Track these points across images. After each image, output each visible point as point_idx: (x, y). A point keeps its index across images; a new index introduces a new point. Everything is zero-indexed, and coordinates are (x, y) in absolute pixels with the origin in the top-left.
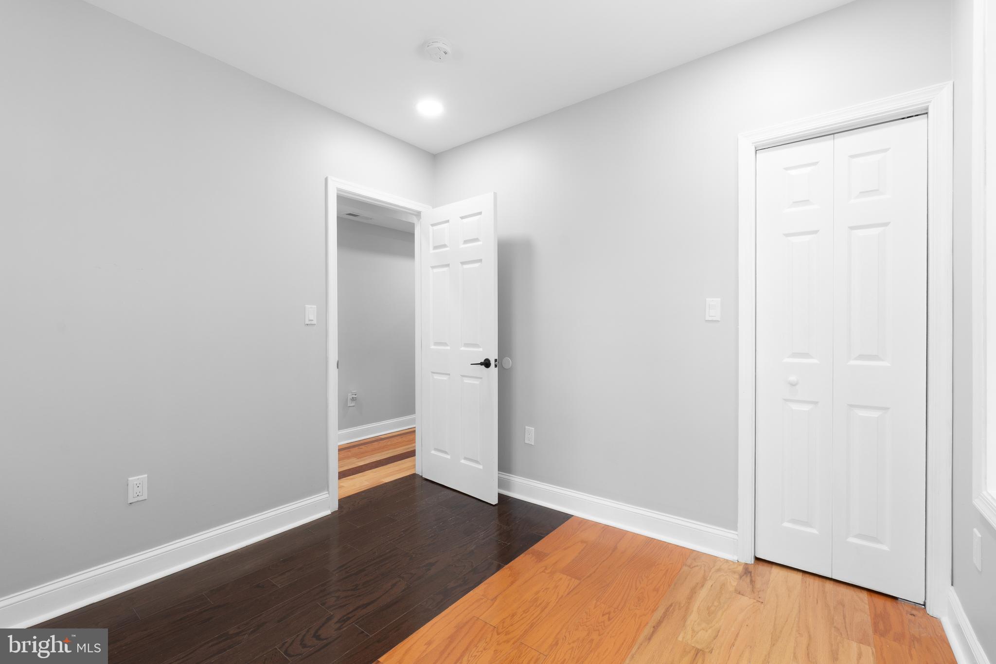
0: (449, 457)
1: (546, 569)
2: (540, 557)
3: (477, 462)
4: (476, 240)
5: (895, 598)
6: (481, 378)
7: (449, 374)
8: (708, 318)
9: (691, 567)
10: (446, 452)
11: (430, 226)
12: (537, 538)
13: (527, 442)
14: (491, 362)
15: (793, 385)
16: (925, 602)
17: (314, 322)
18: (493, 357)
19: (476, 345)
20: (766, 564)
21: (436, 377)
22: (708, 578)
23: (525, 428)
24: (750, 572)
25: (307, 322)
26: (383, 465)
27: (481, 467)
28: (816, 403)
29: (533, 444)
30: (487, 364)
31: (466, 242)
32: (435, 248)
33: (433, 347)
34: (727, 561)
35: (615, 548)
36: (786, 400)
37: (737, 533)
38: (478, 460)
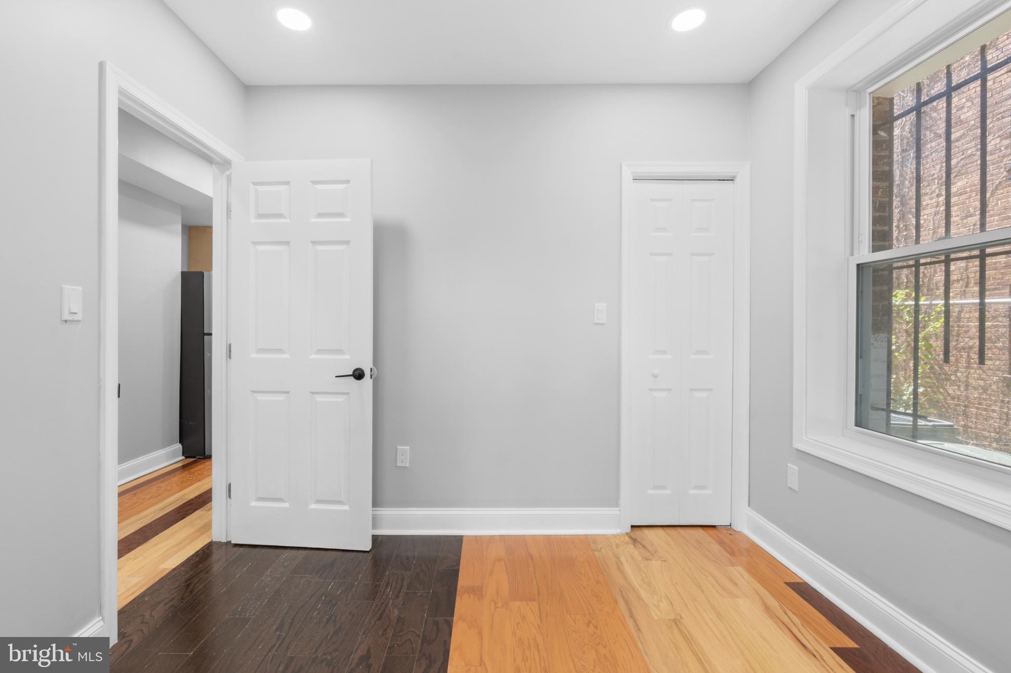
0: (286, 505)
1: (496, 603)
2: (477, 592)
3: (340, 502)
4: (341, 215)
5: (714, 527)
6: (348, 394)
7: (288, 392)
8: (596, 321)
9: (599, 550)
10: (280, 500)
11: (251, 184)
12: (454, 574)
13: (399, 464)
14: (365, 372)
15: (655, 376)
16: (731, 524)
17: (78, 317)
18: (367, 366)
19: (340, 351)
20: (637, 529)
21: (260, 397)
22: (619, 556)
23: (397, 448)
24: (636, 539)
25: (66, 317)
26: (139, 544)
27: (346, 508)
28: (669, 390)
29: (408, 466)
30: (358, 375)
31: (320, 215)
32: (260, 216)
33: (254, 355)
34: (614, 536)
35: (531, 557)
36: (651, 390)
37: (618, 509)
38: (342, 500)
